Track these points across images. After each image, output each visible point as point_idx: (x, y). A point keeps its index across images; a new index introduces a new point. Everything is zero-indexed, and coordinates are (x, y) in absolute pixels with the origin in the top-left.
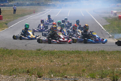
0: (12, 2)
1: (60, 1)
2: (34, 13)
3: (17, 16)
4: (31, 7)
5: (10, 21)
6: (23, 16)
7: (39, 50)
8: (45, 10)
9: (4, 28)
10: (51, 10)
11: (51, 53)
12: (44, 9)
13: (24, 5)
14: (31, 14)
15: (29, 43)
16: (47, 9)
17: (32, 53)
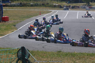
0: (15, 2)
1: (66, 2)
2: (40, 14)
3: (23, 17)
4: (35, 7)
5: (18, 23)
6: (30, 17)
7: (60, 52)
8: (51, 12)
9: (13, 30)
10: (58, 11)
11: (72, 55)
12: (50, 10)
13: (27, 5)
14: (37, 16)
15: (45, 46)
16: (53, 11)
17: (53, 55)
